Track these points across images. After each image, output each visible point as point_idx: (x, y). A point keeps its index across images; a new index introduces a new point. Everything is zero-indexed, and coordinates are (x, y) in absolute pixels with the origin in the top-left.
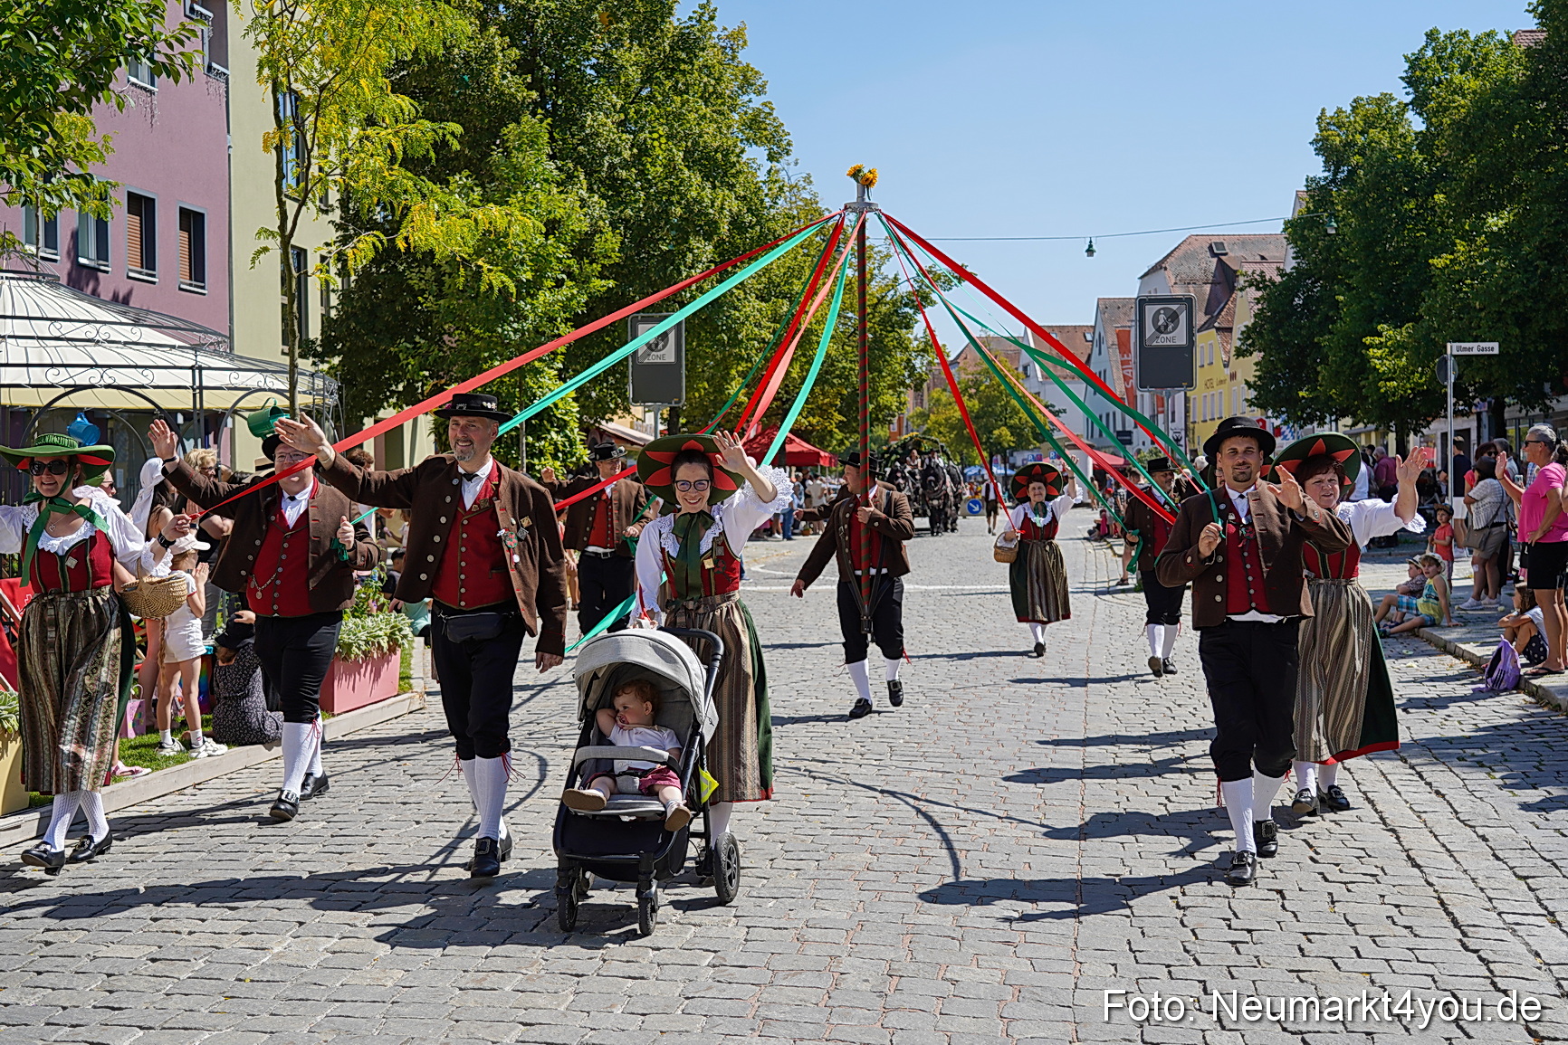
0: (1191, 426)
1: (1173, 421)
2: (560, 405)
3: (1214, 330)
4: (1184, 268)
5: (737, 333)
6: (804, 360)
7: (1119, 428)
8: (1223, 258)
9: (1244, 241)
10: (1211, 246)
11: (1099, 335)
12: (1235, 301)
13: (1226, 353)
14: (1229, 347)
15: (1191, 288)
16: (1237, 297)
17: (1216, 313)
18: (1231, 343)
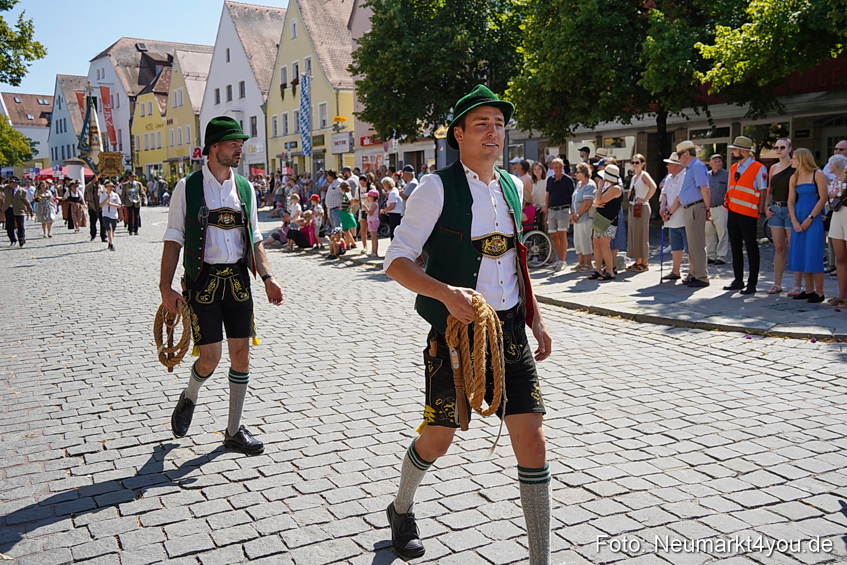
3: (153, 93)
4: (122, 56)
10: (135, 46)
11: (59, 97)
12: (164, 77)
13: (163, 108)
14: (164, 104)
15: (128, 69)
16: (166, 74)
17: (152, 83)
18: (166, 102)
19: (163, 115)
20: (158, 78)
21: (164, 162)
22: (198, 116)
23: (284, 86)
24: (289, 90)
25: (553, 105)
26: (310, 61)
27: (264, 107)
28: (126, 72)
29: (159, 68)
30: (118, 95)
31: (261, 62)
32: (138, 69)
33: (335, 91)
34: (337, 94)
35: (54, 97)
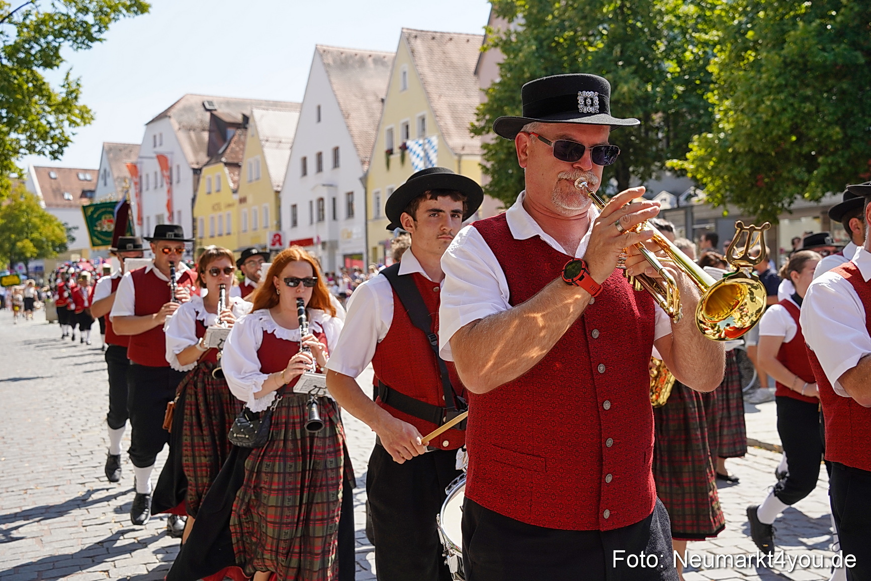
3: (222, 165)
8: (214, 113)
10: (203, 103)
11: (105, 171)
12: (238, 143)
13: (234, 182)
14: (236, 178)
15: (192, 134)
16: (239, 139)
17: (221, 151)
18: (239, 175)
19: (235, 192)
20: (229, 144)
21: (234, 251)
22: (278, 192)
23: (390, 152)
24: (396, 157)
25: (755, 172)
26: (423, 120)
27: (364, 180)
28: (190, 137)
29: (230, 131)
30: (178, 167)
31: (361, 122)
32: (206, 135)
33: (456, 158)
34: (459, 162)
35: (99, 170)
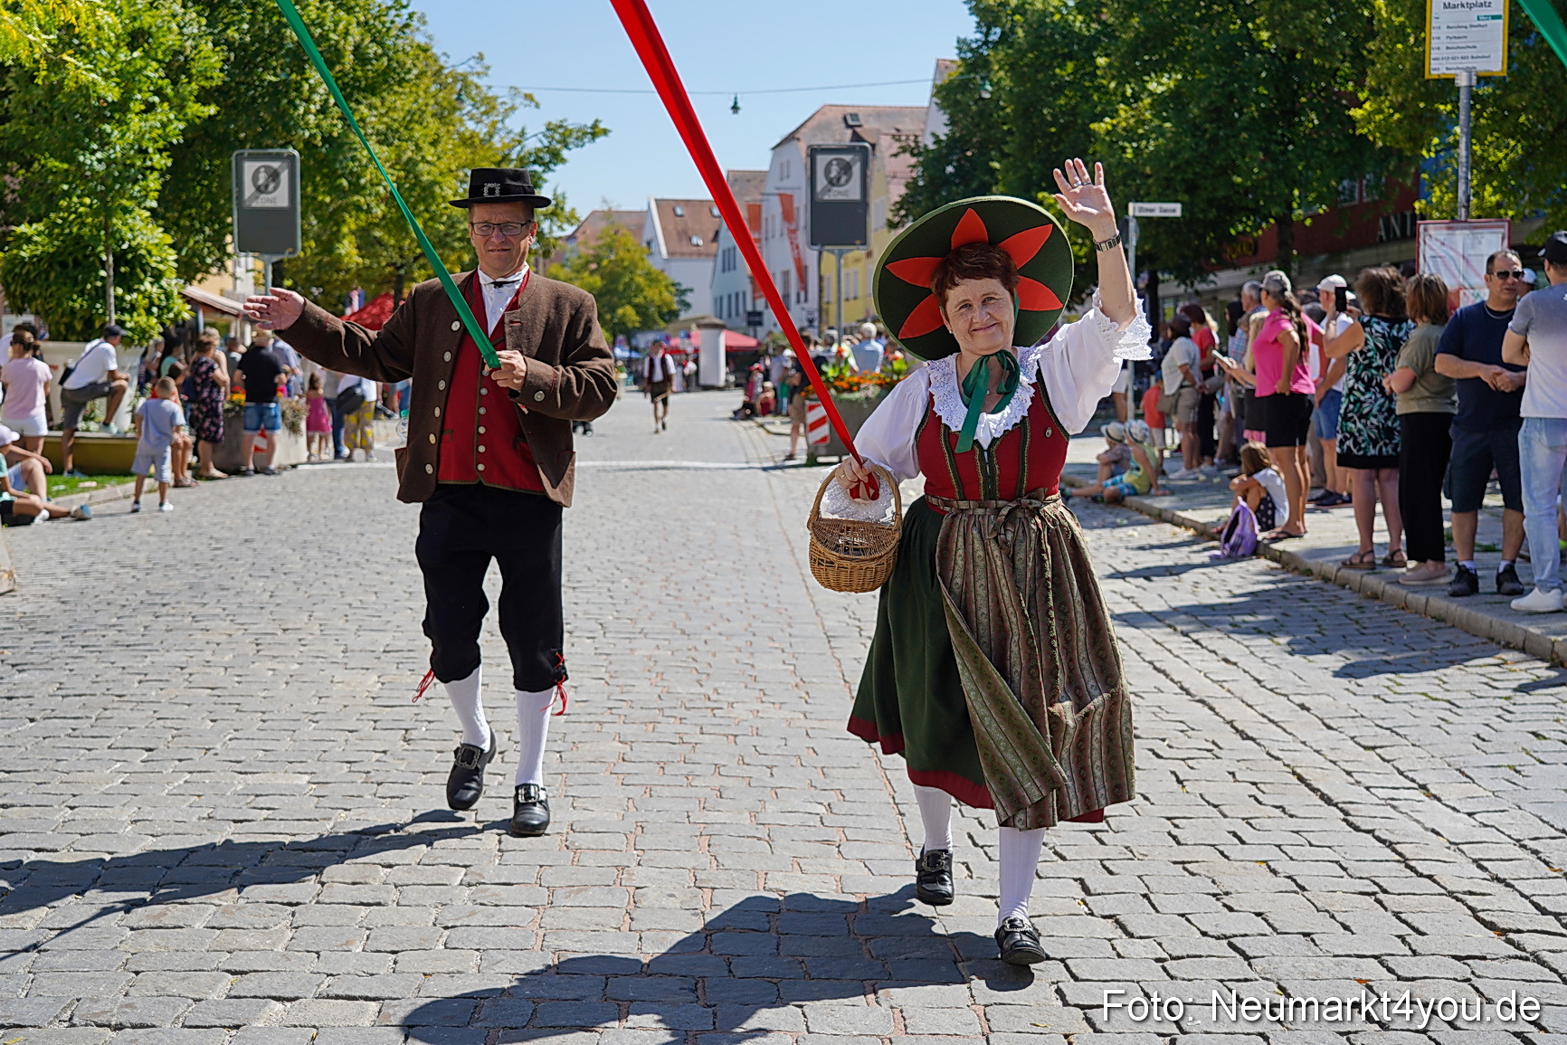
0: (824, 306)
1: (806, 300)
2: (154, 252)
4: (817, 139)
5: (359, 177)
6: (427, 216)
7: (749, 308)
8: (858, 129)
9: (880, 113)
10: (845, 119)
